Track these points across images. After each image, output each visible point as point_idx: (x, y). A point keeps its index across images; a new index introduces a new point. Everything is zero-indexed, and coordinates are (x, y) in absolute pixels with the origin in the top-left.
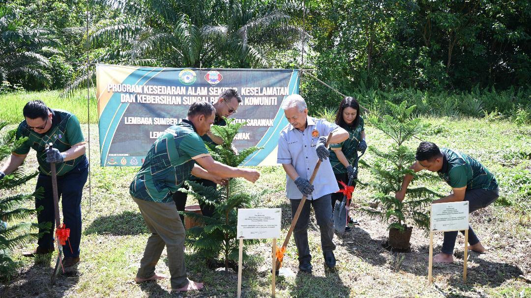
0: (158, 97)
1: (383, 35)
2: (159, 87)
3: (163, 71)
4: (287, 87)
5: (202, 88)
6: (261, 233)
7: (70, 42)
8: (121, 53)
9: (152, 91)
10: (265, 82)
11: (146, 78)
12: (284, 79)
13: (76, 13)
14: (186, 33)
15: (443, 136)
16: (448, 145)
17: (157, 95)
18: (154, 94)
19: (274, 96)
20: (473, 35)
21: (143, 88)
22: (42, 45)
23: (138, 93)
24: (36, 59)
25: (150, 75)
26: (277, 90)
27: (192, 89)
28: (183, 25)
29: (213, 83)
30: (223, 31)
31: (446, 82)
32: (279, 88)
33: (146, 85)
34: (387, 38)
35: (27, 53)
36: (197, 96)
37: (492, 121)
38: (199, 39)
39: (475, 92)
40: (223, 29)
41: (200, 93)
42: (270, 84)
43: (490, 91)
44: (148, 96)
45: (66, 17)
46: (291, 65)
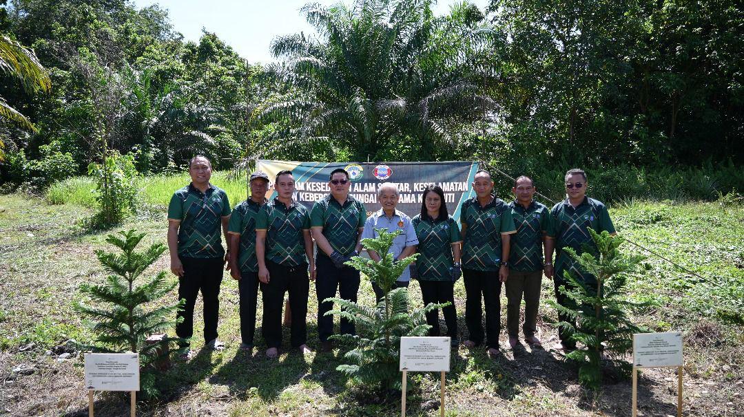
0: (321, 195)
1: (589, 101)
2: (322, 183)
3: (326, 167)
4: (465, 181)
5: (370, 184)
6: (427, 364)
7: (238, 117)
8: (291, 130)
9: (315, 188)
10: (440, 176)
11: (308, 174)
12: (463, 172)
13: (245, 86)
14: (361, 109)
15: (663, 225)
16: (668, 239)
17: (320, 192)
18: (317, 192)
19: (452, 192)
20: (703, 98)
21: (305, 186)
22: (209, 122)
23: (301, 191)
24: (201, 139)
25: (313, 171)
26: (455, 185)
27: (359, 185)
28: (358, 100)
29: (382, 178)
30: (401, 105)
31: (669, 156)
32: (456, 183)
33: (309, 181)
34: (594, 104)
35: (193, 133)
36: (364, 193)
37: (728, 204)
38: (374, 114)
39: (706, 167)
40: (401, 103)
41: (367, 189)
42: (447, 178)
43: (726, 164)
44: (310, 194)
45: (234, 91)
46: (480, 138)
